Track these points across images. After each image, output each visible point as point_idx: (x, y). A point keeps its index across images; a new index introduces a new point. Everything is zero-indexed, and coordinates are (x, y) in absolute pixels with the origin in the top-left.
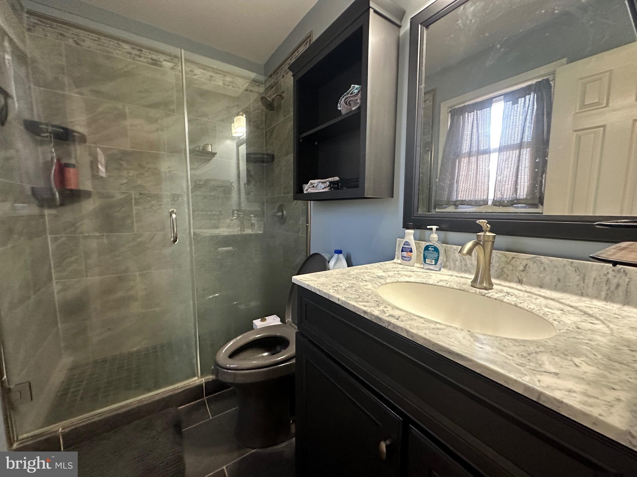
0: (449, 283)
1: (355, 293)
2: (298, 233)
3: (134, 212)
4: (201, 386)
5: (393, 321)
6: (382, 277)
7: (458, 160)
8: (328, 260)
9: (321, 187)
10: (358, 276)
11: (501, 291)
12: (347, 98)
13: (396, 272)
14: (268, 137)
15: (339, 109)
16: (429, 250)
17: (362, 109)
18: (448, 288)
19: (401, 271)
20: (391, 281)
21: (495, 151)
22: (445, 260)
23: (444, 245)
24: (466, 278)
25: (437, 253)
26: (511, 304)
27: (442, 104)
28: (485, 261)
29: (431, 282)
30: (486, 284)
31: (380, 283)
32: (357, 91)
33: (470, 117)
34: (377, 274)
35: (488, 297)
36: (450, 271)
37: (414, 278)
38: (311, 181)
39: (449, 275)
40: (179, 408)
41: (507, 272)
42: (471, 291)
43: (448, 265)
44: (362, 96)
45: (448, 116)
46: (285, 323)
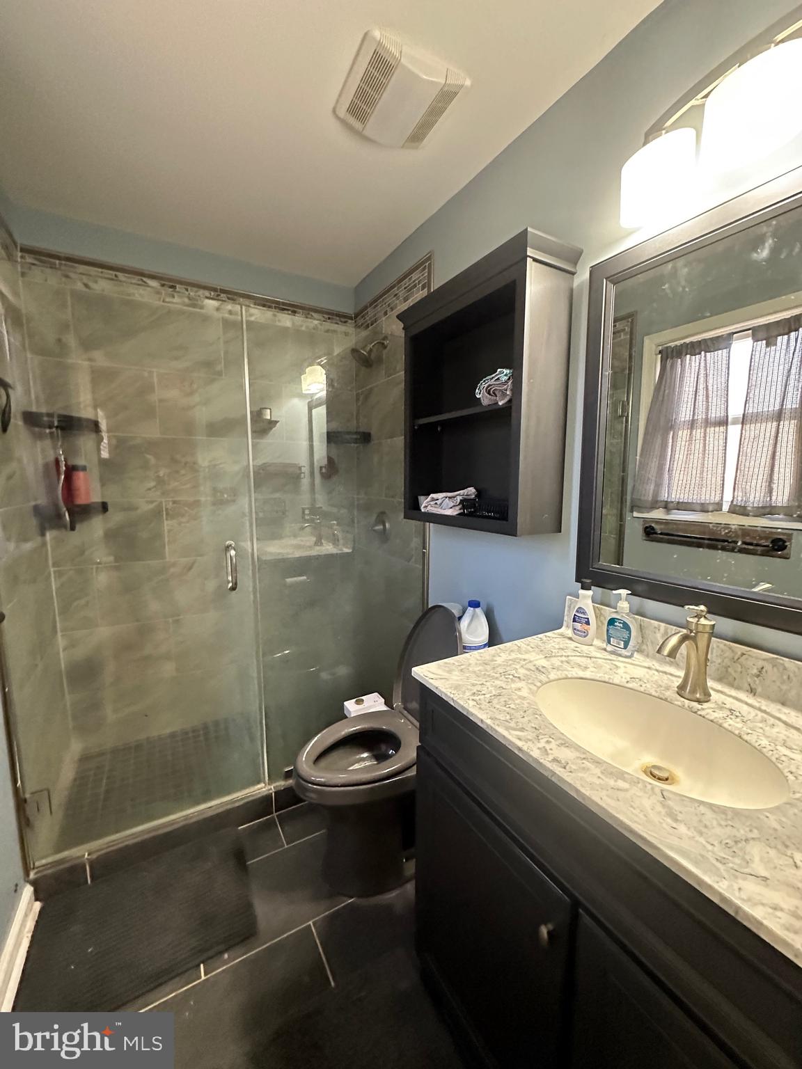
0: (644, 685)
1: (504, 708)
2: (409, 561)
3: (166, 528)
4: (267, 798)
5: (558, 770)
6: (542, 670)
7: (672, 433)
8: (457, 615)
9: (448, 505)
10: (508, 668)
11: (721, 707)
12: (490, 385)
13: (564, 659)
14: (360, 403)
15: (478, 396)
16: (616, 626)
17: (514, 402)
18: (642, 692)
19: (572, 656)
20: (556, 677)
21: (734, 423)
22: (640, 641)
23: (640, 617)
24: (671, 675)
25: (628, 632)
26: (733, 733)
27: (645, 338)
28: (698, 661)
29: (616, 681)
30: (700, 694)
31: (540, 681)
32: (506, 378)
33: (692, 363)
34: (536, 662)
35: (700, 715)
36: (648, 660)
37: (592, 672)
38: (432, 495)
39: (646, 667)
40: (240, 828)
41: (733, 672)
42: (676, 703)
43: (644, 649)
44: (513, 386)
45: (656, 359)
46: (392, 708)
